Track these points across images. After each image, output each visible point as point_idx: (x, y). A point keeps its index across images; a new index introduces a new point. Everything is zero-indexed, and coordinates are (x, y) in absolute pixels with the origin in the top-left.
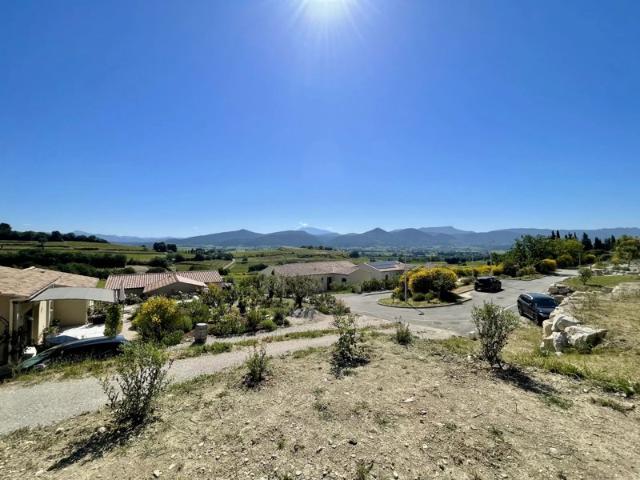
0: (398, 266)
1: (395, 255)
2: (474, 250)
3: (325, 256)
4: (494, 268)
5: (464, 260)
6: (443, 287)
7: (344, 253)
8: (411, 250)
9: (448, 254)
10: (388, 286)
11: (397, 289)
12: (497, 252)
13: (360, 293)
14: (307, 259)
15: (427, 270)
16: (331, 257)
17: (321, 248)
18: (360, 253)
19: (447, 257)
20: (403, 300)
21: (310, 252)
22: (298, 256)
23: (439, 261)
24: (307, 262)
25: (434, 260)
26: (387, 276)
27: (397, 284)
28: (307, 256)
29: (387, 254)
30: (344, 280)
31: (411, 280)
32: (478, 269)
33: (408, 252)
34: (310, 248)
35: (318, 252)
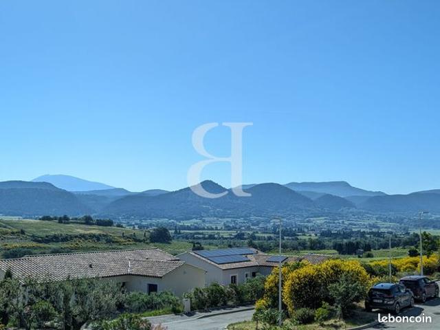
0: (256, 259)
1: (240, 236)
2: (385, 227)
3: (98, 238)
4: (423, 260)
5: (368, 248)
6: (346, 295)
7: (139, 233)
8: (270, 226)
9: (337, 235)
10: (241, 299)
11: (260, 303)
12: (428, 232)
13: (190, 314)
14: (54, 246)
15: (314, 264)
16: (109, 241)
17: (88, 221)
18: (172, 232)
19: (339, 241)
20: (275, 323)
21: (63, 230)
22: (35, 239)
23: (323, 247)
24: (55, 252)
25: (316, 246)
26: (234, 279)
27: (260, 294)
28: (55, 239)
29: (226, 234)
30: (152, 288)
31: (288, 283)
32: (395, 263)
33: (265, 230)
34: (64, 220)
35: (80, 230)
